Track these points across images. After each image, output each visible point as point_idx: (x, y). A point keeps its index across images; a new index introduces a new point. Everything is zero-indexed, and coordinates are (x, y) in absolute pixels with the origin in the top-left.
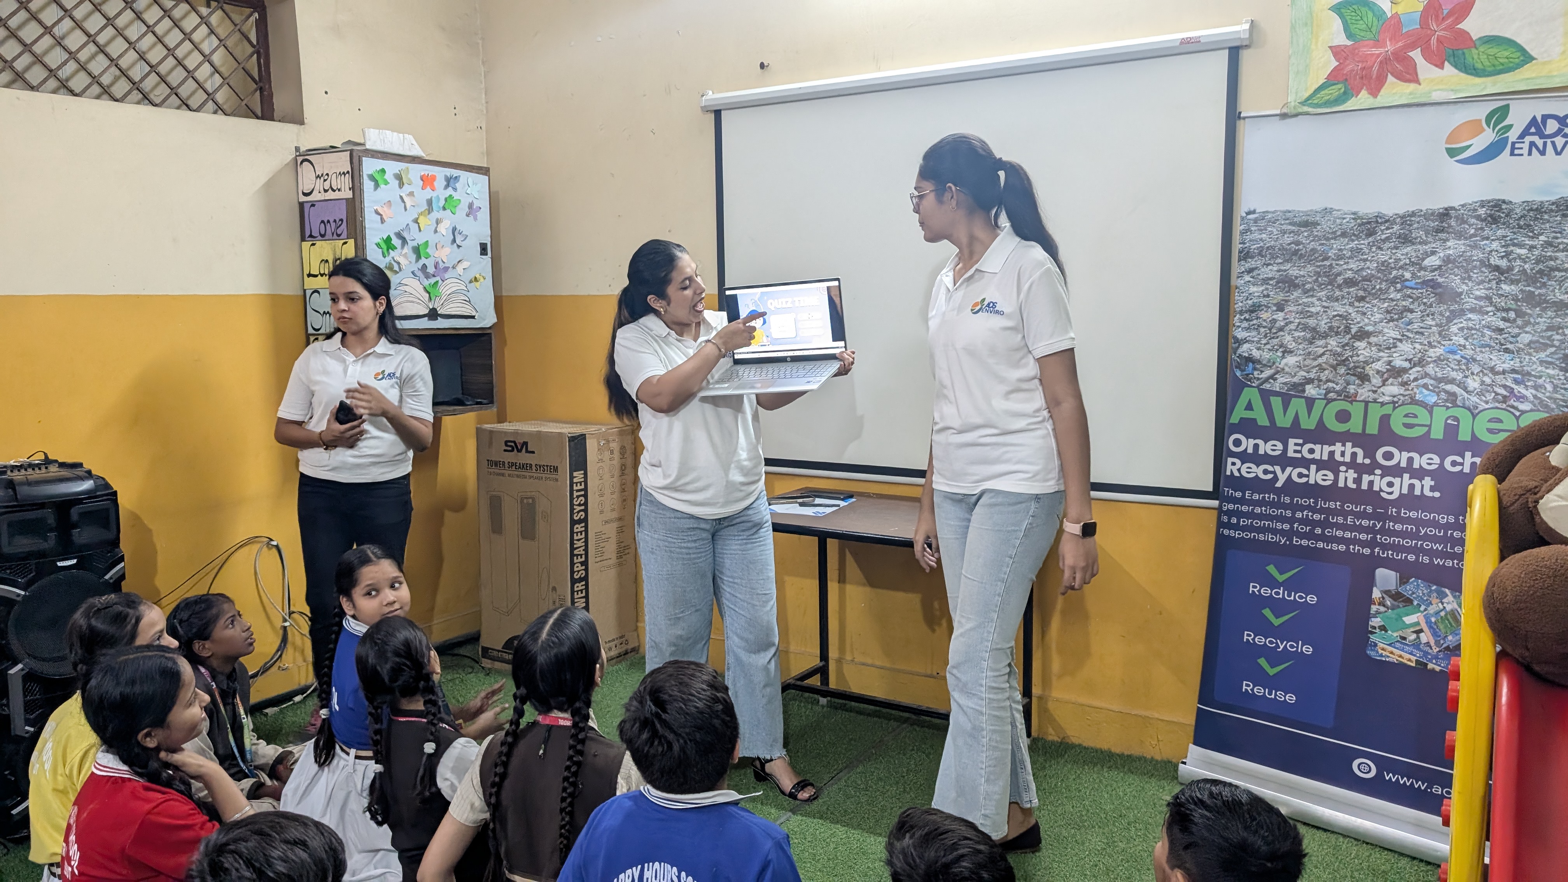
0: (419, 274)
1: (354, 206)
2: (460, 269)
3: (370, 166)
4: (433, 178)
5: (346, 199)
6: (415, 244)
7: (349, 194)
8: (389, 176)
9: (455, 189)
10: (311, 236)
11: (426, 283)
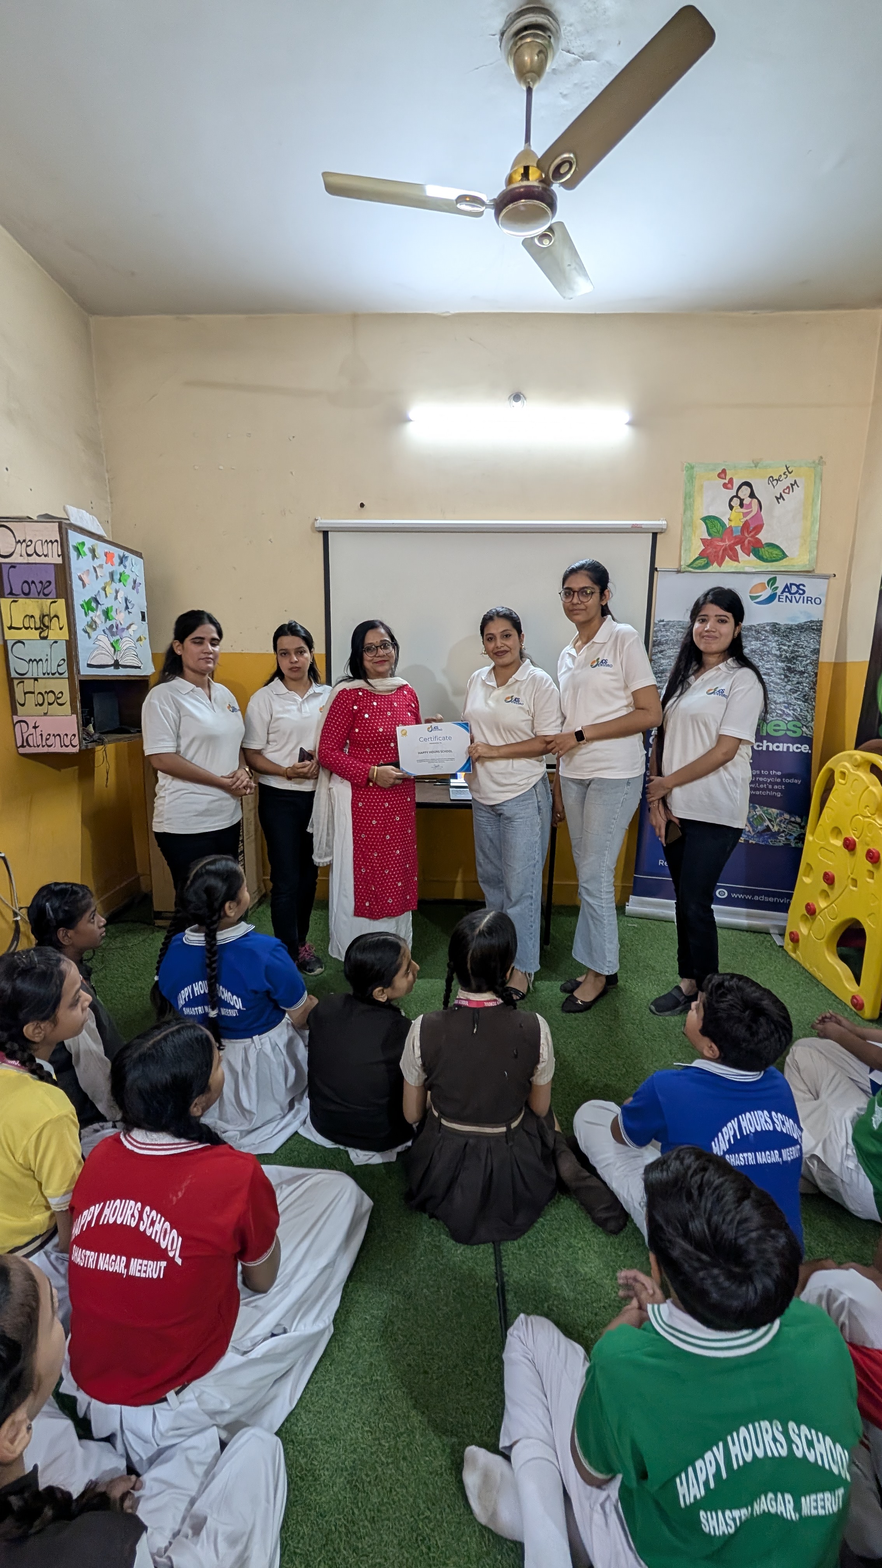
0: (107, 632)
1: (63, 571)
2: (131, 631)
3: (74, 538)
4: (112, 555)
5: (55, 564)
6: (104, 607)
7: (59, 561)
8: (86, 549)
9: (125, 567)
10: (11, 593)
11: (113, 639)
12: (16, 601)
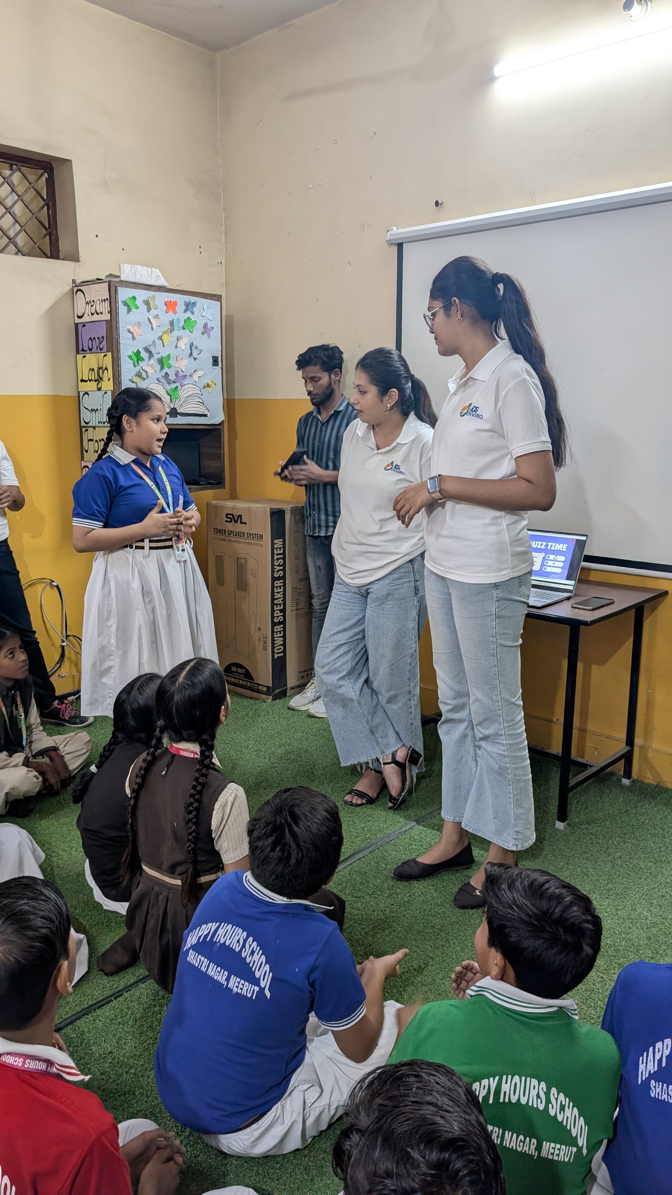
0: (163, 380)
1: (112, 325)
2: (195, 377)
3: (124, 294)
4: (175, 303)
5: (106, 321)
6: (159, 356)
7: (107, 317)
8: (139, 302)
9: (193, 313)
10: (83, 350)
11: (168, 387)
12: (84, 357)
